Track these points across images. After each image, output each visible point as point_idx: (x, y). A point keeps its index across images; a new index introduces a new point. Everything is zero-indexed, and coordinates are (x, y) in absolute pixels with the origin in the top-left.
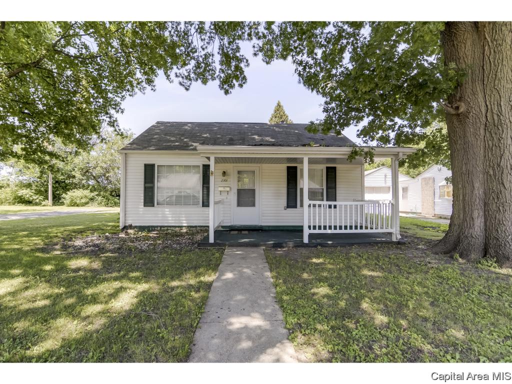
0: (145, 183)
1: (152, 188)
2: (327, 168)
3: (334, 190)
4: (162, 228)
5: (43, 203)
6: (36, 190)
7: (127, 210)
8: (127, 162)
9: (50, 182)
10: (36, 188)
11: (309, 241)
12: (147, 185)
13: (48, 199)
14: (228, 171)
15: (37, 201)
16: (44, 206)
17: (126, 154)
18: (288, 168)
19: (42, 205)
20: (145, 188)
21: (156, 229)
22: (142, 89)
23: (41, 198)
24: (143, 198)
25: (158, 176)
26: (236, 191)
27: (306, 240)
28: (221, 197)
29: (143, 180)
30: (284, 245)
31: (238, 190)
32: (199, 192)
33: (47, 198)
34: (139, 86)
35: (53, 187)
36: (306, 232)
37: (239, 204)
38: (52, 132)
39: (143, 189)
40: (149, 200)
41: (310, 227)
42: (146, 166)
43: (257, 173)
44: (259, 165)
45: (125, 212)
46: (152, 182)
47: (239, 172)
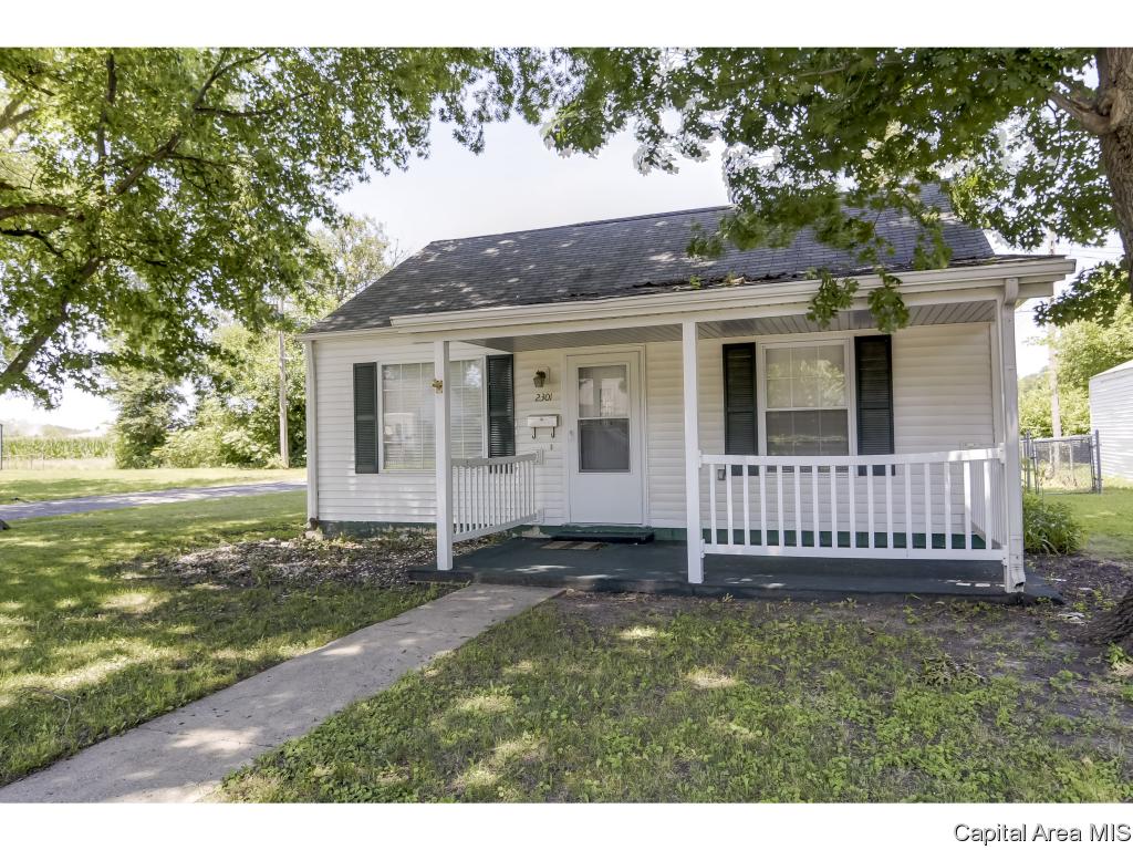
0: (357, 413)
1: (373, 425)
2: (859, 341)
3: (885, 413)
4: (398, 530)
5: (271, 461)
6: (255, 430)
7: (322, 481)
8: (318, 362)
9: (282, 410)
10: (256, 425)
11: (705, 578)
12: (362, 418)
13: (280, 453)
14: (554, 370)
15: (259, 456)
16: (272, 467)
17: (314, 342)
18: (727, 349)
19: (269, 465)
20: (357, 423)
21: (384, 530)
22: (400, 160)
23: (266, 448)
24: (353, 451)
25: (383, 392)
26: (575, 428)
27: (695, 575)
28: (536, 446)
29: (351, 406)
30: (629, 586)
31: (580, 422)
32: (479, 430)
33: (277, 449)
34: (393, 152)
35: (289, 420)
36: (696, 550)
37: (586, 465)
38: (211, 298)
39: (352, 428)
40: (367, 456)
41: (706, 534)
42: (358, 368)
43: (632, 370)
44: (638, 347)
45: (318, 485)
46: (373, 410)
47: (583, 373)
